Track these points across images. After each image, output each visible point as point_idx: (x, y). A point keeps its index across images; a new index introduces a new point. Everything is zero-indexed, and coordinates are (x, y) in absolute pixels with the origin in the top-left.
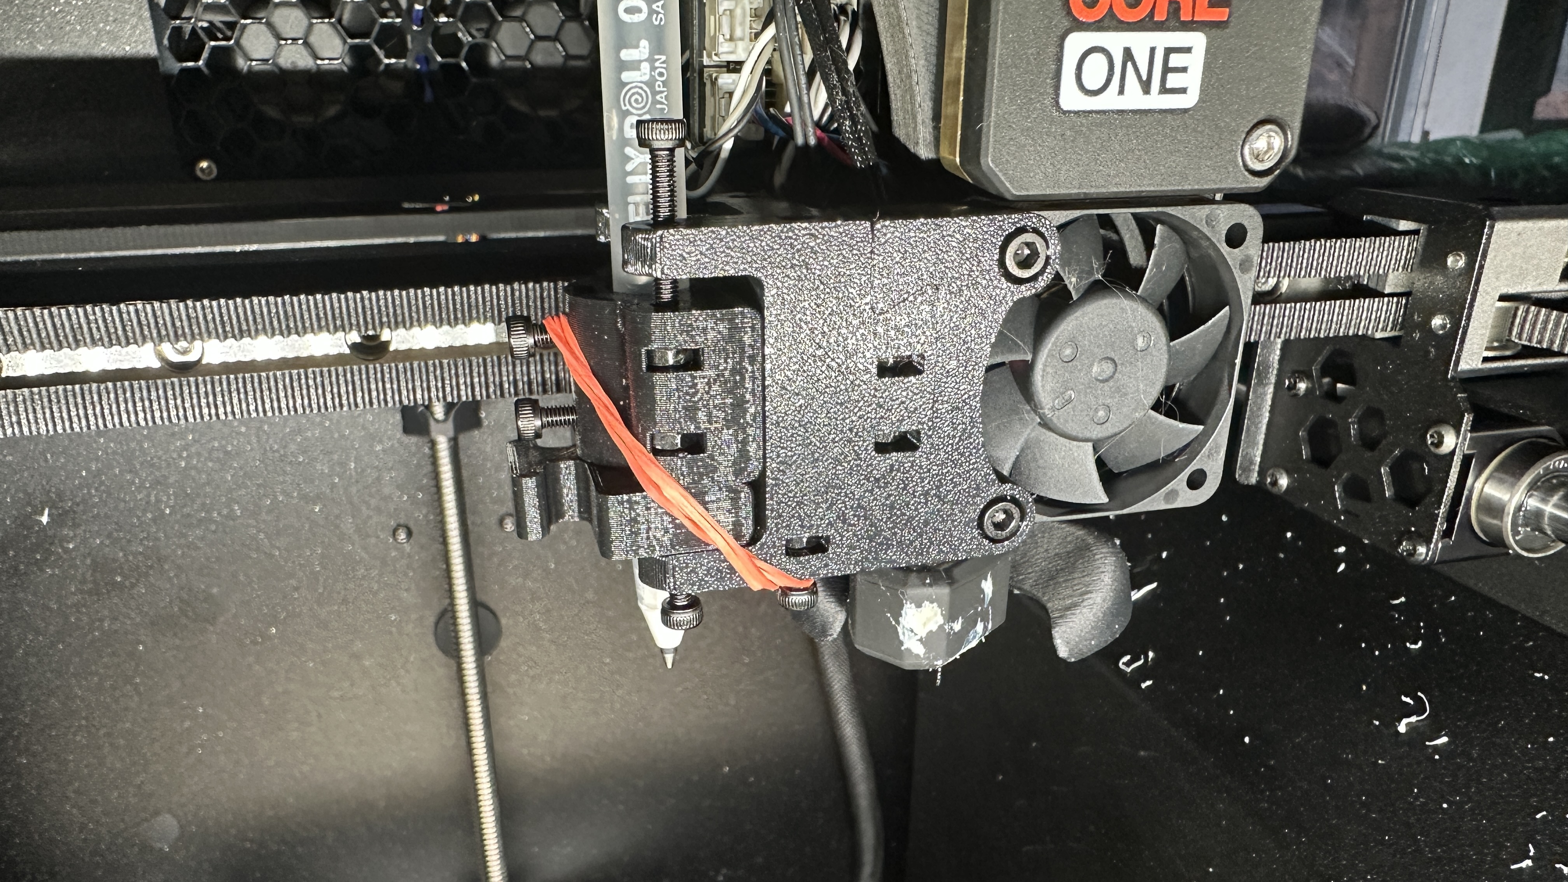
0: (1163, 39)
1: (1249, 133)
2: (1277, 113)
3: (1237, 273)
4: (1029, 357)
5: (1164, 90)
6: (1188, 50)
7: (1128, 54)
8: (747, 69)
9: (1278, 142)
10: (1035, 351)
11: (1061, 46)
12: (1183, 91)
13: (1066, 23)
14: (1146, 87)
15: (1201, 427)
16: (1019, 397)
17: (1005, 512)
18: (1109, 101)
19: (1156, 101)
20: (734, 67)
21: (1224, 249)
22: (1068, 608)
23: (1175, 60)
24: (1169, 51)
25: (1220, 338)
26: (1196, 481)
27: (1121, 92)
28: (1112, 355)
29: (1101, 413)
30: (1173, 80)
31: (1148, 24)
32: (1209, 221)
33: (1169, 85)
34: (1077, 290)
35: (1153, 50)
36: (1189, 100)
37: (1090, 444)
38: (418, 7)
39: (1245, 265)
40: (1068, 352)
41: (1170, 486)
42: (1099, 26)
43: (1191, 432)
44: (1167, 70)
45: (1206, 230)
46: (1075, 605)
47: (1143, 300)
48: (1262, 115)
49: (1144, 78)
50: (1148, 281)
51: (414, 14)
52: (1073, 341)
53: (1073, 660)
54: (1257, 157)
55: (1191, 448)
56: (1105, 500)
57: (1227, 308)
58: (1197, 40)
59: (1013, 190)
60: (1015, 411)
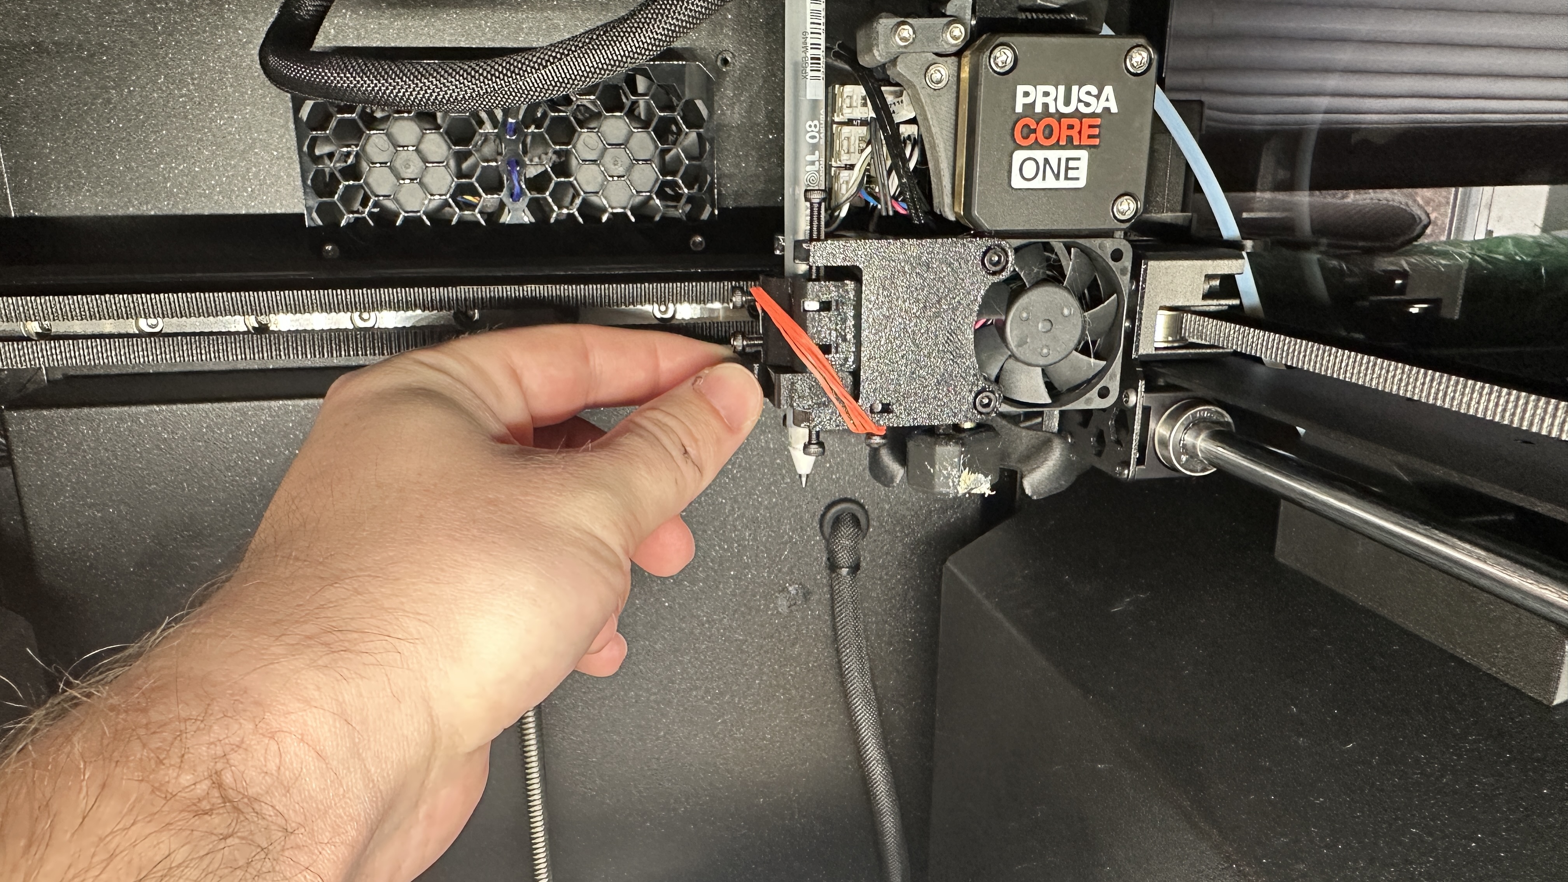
0: (1065, 154)
1: (1116, 200)
2: (1130, 190)
3: (1118, 276)
4: (1003, 318)
5: (1066, 178)
6: (1079, 159)
7: (1046, 161)
8: (857, 168)
9: (1133, 206)
10: (1007, 313)
11: (1011, 157)
12: (1077, 179)
13: (1013, 146)
14: (1057, 177)
15: (1104, 363)
16: (999, 340)
17: (987, 397)
18: (1038, 184)
19: (1063, 184)
20: (851, 167)
21: (1111, 263)
22: (1032, 470)
23: (1072, 164)
24: (1068, 160)
25: (1112, 311)
26: (1104, 393)
27: (1044, 179)
28: (1050, 318)
29: (1045, 351)
30: (1071, 174)
31: (1057, 146)
32: (1101, 246)
33: (1069, 176)
34: (1029, 282)
35: (1060, 160)
36: (1081, 183)
37: (1039, 370)
39: (1123, 272)
40: (1025, 315)
41: (1088, 395)
42: (1031, 148)
43: (1100, 365)
44: (1067, 168)
45: (1099, 251)
46: (1036, 468)
47: (1066, 288)
48: (1122, 192)
49: (1056, 172)
50: (1068, 280)
52: (1026, 309)
53: (1035, 498)
54: (1123, 213)
55: (1100, 374)
56: (1050, 401)
57: (1115, 295)
58: (1084, 154)
59: (989, 226)
60: (996, 347)
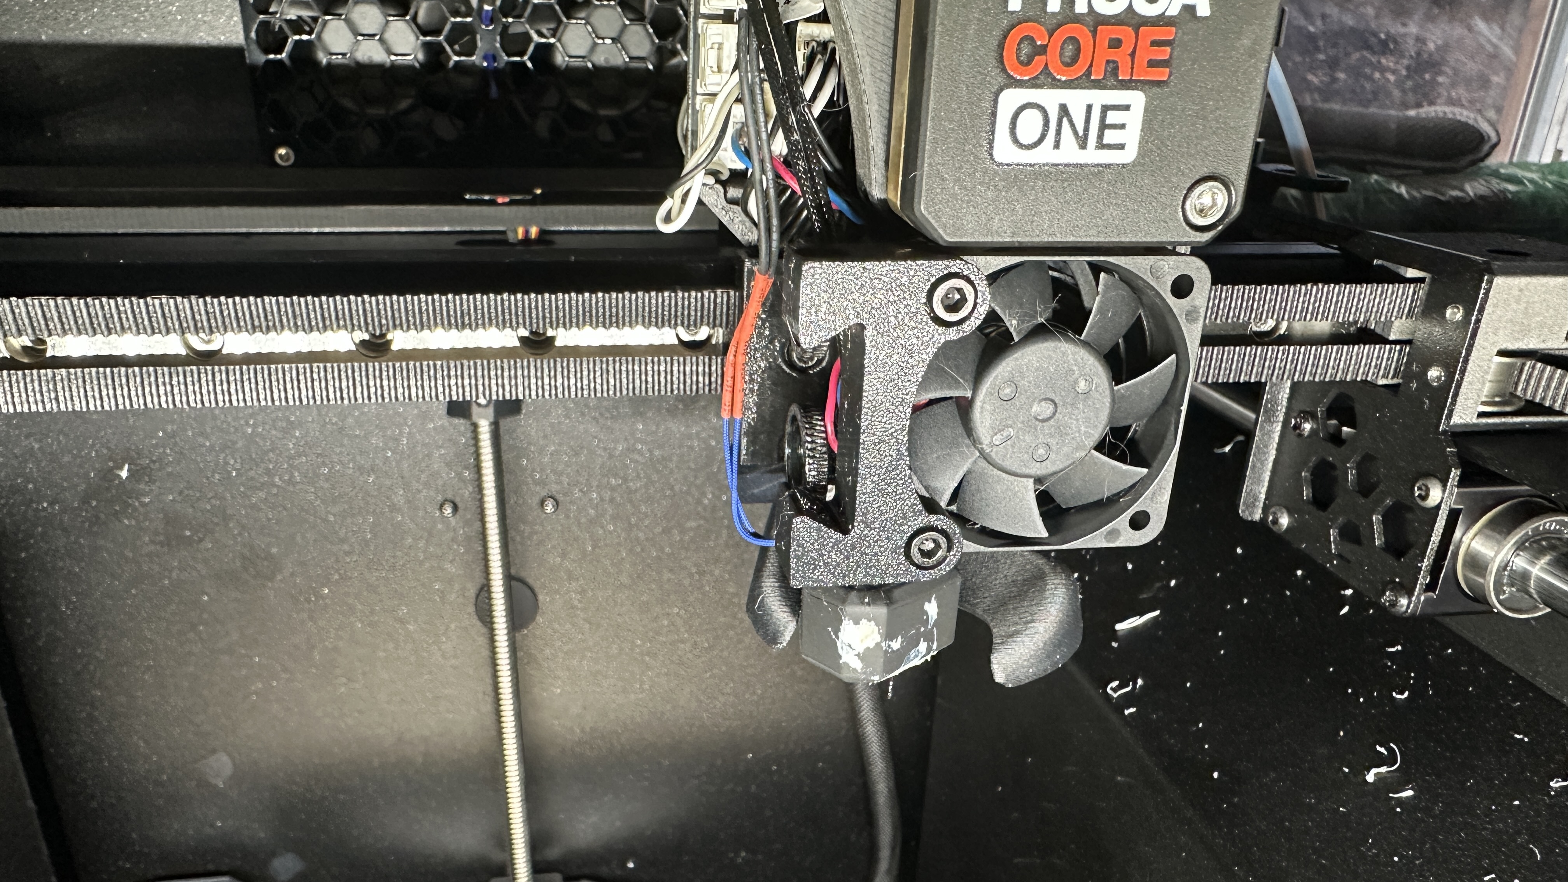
0: (1100, 97)
1: (1191, 189)
2: (1221, 170)
3: (1182, 321)
4: (969, 394)
5: (1101, 145)
6: (1127, 108)
7: (1064, 110)
9: (1222, 199)
10: (975, 389)
11: (996, 101)
12: (1121, 147)
13: (1001, 80)
14: (1083, 143)
15: (1145, 471)
16: (960, 430)
17: (934, 541)
18: (1045, 155)
19: (1092, 156)
21: (1171, 300)
22: (1011, 636)
23: (1112, 117)
24: (1106, 109)
25: (1168, 384)
26: (1139, 522)
27: (1057, 145)
28: (1053, 396)
29: (1041, 451)
30: (1110, 136)
31: (1085, 82)
32: (1153, 271)
33: (1106, 141)
34: (1018, 333)
35: (1089, 107)
36: (1128, 156)
37: (1032, 480)
38: (487, 7)
39: (1191, 315)
40: (1007, 391)
41: (1111, 525)
42: (1034, 84)
43: (1136, 474)
44: (1104, 126)
45: (1149, 279)
46: (1017, 633)
47: (1086, 344)
48: (1204, 172)
49: (1081, 133)
50: (1091, 328)
51: (484, 13)
52: (1009, 379)
53: (1010, 686)
54: (1201, 212)
55: (1136, 490)
56: (1045, 534)
57: (1174, 356)
58: (1137, 99)
59: (948, 236)
60: (954, 444)
